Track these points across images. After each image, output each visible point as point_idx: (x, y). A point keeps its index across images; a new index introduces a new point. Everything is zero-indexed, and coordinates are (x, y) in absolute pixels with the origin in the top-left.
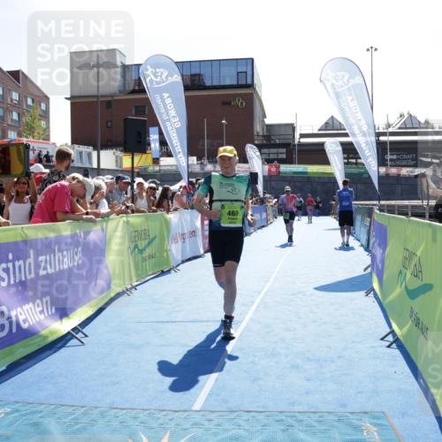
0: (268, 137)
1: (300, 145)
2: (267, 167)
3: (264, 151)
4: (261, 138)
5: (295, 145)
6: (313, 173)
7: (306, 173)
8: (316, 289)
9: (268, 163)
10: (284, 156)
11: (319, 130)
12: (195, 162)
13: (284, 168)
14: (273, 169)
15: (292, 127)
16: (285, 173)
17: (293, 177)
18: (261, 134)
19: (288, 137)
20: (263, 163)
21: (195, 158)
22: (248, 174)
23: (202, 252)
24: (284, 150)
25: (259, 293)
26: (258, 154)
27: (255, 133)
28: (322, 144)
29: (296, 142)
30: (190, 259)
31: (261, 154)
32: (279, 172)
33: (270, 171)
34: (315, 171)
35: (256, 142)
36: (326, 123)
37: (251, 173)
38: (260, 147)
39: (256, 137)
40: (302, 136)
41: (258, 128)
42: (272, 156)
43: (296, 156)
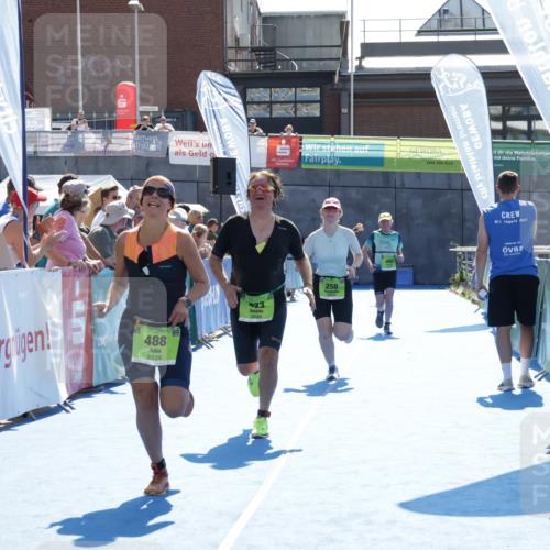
0: (266, 53)
1: (363, 76)
2: (262, 143)
3: (256, 94)
4: (246, 55)
5: (345, 79)
6: (401, 161)
7: (380, 161)
8: (405, 505)
9: (267, 132)
10: (315, 111)
11: (420, 32)
12: (48, 125)
13: (316, 147)
14: (283, 149)
15: (341, 23)
16: (318, 161)
17: (338, 173)
18: (246, 42)
19: (326, 53)
20: (252, 132)
21: (47, 112)
22: (207, 162)
23: (64, 395)
24: (315, 93)
25: (236, 517)
26: (237, 102)
27: (230, 42)
28: (425, 76)
29: (352, 69)
30: (25, 418)
31: (245, 104)
32: (300, 158)
33: (271, 154)
34: (405, 155)
35: (232, 68)
36: (443, 12)
37: (215, 161)
38: (242, 82)
39: (231, 54)
40: (369, 50)
41: (238, 26)
42: (278, 111)
43: (349, 110)
